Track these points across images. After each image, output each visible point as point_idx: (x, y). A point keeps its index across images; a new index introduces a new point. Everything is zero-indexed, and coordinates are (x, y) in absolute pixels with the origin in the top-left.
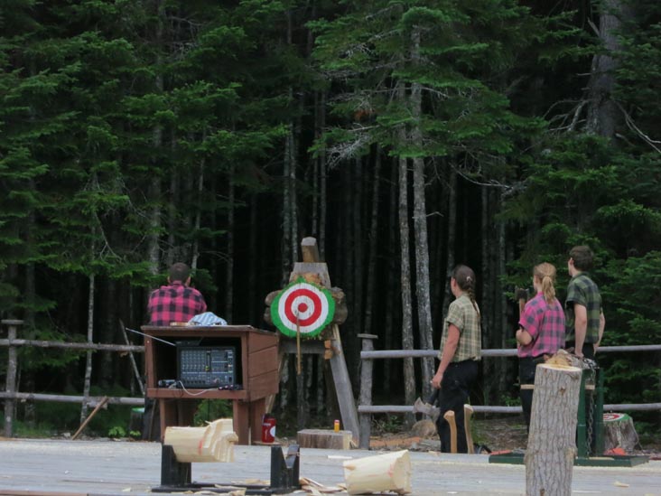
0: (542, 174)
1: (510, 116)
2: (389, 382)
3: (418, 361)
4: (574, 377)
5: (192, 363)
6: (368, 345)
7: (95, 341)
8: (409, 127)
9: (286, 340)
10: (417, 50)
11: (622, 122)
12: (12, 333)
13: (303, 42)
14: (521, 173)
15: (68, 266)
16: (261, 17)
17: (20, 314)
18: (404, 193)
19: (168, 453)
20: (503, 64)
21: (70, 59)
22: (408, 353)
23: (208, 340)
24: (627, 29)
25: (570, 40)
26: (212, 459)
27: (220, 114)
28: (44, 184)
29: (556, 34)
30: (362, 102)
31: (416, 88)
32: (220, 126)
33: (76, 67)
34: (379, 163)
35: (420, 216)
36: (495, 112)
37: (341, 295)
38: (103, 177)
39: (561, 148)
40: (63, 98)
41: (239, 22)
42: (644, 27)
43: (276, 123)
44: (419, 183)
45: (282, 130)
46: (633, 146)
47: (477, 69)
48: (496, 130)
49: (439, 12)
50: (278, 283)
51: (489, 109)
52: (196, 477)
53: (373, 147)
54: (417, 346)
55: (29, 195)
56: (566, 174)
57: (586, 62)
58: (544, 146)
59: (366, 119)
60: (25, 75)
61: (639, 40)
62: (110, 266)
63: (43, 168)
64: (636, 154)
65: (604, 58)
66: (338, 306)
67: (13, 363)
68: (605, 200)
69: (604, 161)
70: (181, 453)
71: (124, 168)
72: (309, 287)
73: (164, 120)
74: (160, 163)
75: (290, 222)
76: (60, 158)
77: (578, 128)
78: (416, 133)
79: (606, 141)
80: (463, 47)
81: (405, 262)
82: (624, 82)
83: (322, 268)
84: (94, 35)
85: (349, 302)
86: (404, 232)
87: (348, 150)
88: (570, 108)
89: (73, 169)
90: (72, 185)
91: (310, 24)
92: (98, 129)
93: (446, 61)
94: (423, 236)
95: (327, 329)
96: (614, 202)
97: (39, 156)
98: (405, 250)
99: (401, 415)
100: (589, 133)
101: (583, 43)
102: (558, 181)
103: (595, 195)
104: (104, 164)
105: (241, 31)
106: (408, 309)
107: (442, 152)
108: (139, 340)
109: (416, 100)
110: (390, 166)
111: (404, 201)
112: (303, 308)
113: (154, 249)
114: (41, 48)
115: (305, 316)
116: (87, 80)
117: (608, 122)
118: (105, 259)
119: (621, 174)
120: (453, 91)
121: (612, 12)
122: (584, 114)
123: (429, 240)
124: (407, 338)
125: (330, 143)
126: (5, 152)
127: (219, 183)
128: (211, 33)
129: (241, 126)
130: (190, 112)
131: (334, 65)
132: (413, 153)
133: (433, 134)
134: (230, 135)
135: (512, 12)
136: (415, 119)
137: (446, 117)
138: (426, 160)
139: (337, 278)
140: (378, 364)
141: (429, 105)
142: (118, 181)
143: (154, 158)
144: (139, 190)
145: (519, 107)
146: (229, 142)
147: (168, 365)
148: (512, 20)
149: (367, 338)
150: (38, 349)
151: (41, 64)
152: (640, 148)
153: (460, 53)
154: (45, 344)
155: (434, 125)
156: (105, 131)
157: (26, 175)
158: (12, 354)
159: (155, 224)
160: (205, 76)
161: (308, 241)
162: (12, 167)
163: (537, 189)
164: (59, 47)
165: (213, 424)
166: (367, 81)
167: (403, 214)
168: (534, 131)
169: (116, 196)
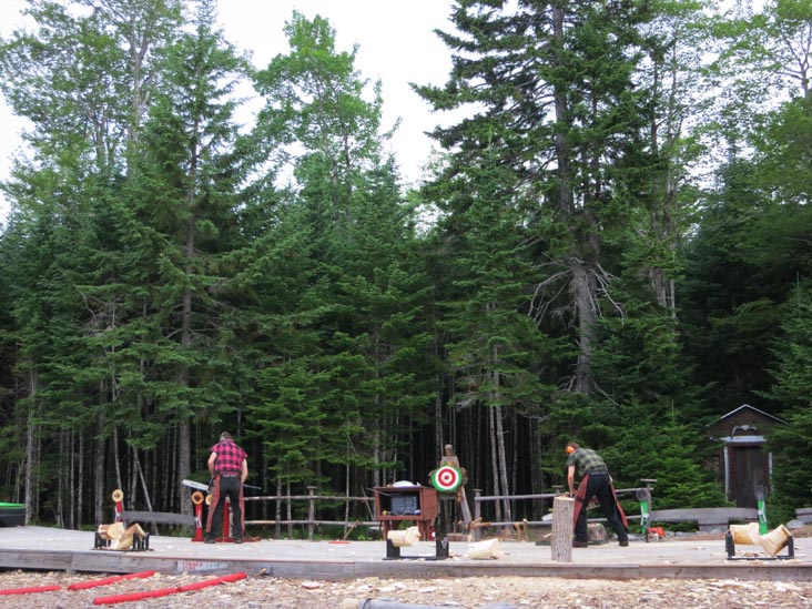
0: (556, 411)
1: (540, 385)
2: (488, 512)
3: (501, 501)
4: (571, 503)
5: (397, 503)
6: (478, 494)
7: (350, 495)
8: (493, 392)
9: (439, 493)
10: (496, 357)
11: (593, 386)
12: (312, 493)
13: (443, 353)
14: (546, 412)
15: (336, 461)
16: (423, 343)
17: (314, 484)
18: (492, 422)
19: (389, 543)
20: (536, 360)
21: (335, 365)
22: (497, 497)
23: (405, 493)
24: (592, 343)
25: (566, 349)
26: (409, 545)
27: (406, 389)
28: (325, 423)
29: (560, 347)
30: (471, 381)
31: (496, 373)
32: (404, 393)
33: (339, 368)
34: (480, 409)
35: (500, 433)
36: (533, 384)
37: (464, 471)
38: (352, 419)
39: (565, 399)
40: (333, 383)
41: (413, 345)
42: (601, 342)
43: (430, 392)
44: (499, 417)
45: (434, 395)
46: (598, 397)
47: (524, 364)
48: (534, 392)
49: (505, 339)
50: (434, 466)
51: (530, 382)
52: (402, 554)
53: (477, 401)
54: (501, 494)
55: (318, 428)
56: (567, 412)
57: (575, 359)
58: (557, 398)
59: (473, 389)
60: (315, 373)
61: (599, 348)
62: (357, 460)
63: (325, 416)
64: (600, 401)
65: (583, 357)
66: (463, 476)
67: (312, 507)
68: (587, 423)
69: (585, 405)
70: (396, 542)
71: (361, 414)
72: (449, 468)
73: (380, 392)
74: (378, 411)
75: (439, 438)
76: (332, 411)
77: (572, 389)
78: (497, 394)
79: (585, 395)
80: (518, 354)
81: (494, 455)
82: (592, 368)
83: (455, 459)
84: (347, 353)
85: (468, 475)
86: (493, 441)
87: (465, 403)
88: (568, 380)
89: (338, 415)
90: (338, 423)
91: (446, 346)
92: (349, 397)
93: (510, 361)
94: (502, 442)
95: (459, 487)
96: (590, 424)
97: (322, 410)
98: (494, 449)
99: (495, 527)
100: (578, 392)
101: (573, 350)
102: (564, 414)
103: (580, 421)
104: (353, 413)
105: (414, 350)
106: (496, 477)
107: (510, 403)
108: (370, 494)
109: (497, 379)
110: (485, 411)
111: (492, 426)
112: (447, 478)
113: (377, 452)
114: (322, 360)
115: (447, 482)
116: (344, 374)
117: (586, 386)
118: (354, 457)
119: (593, 411)
120: (513, 374)
121: (586, 336)
122: (575, 383)
123: (505, 444)
124: (496, 491)
125: (457, 400)
126: (307, 408)
127: (405, 420)
128: (400, 351)
129: (414, 393)
130: (391, 387)
131: (458, 364)
132: (496, 404)
133: (505, 395)
134: (410, 398)
135: (539, 337)
136: (496, 388)
137: (510, 387)
138: (502, 407)
139: (462, 464)
140: (483, 503)
141: (502, 382)
142: (359, 421)
143: (375, 409)
144: (368, 424)
145: (545, 380)
146: (410, 401)
147: (386, 504)
148: (539, 341)
149: (477, 491)
150: (323, 500)
151: (322, 368)
152: (601, 398)
153: (515, 357)
154: (327, 497)
155: (505, 390)
156: (353, 398)
157: (317, 419)
158: (312, 503)
159: (377, 440)
160: (399, 371)
161: (448, 446)
162: (310, 415)
163: (554, 418)
164: (330, 359)
165: (409, 529)
166: (473, 371)
167: (492, 432)
168: (552, 392)
169: (358, 428)
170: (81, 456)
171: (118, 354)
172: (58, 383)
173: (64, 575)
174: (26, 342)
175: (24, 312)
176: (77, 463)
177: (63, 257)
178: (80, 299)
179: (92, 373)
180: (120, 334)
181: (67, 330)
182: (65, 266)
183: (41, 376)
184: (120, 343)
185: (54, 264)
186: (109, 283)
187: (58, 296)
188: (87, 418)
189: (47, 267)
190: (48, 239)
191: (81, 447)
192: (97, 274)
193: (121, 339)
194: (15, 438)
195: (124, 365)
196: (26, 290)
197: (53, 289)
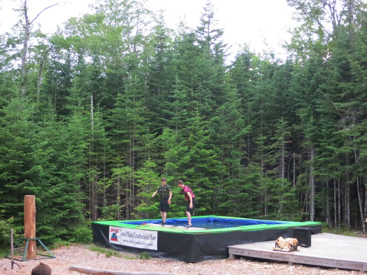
170: (339, 190)
171: (358, 140)
172: (326, 153)
173: (360, 273)
174: (307, 132)
175: (305, 116)
176: (337, 193)
177: (323, 86)
178: (334, 109)
179: (346, 149)
180: (358, 129)
181: (329, 126)
182: (325, 91)
183: (317, 149)
184: (359, 134)
185: (318, 90)
186: (350, 102)
187: (323, 108)
188: (343, 172)
189: (314, 90)
190: (313, 76)
191: (339, 185)
192: (343, 95)
193: (359, 132)
194: (305, 180)
195: (362, 146)
196: (305, 103)
197: (320, 104)
